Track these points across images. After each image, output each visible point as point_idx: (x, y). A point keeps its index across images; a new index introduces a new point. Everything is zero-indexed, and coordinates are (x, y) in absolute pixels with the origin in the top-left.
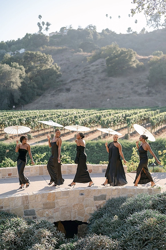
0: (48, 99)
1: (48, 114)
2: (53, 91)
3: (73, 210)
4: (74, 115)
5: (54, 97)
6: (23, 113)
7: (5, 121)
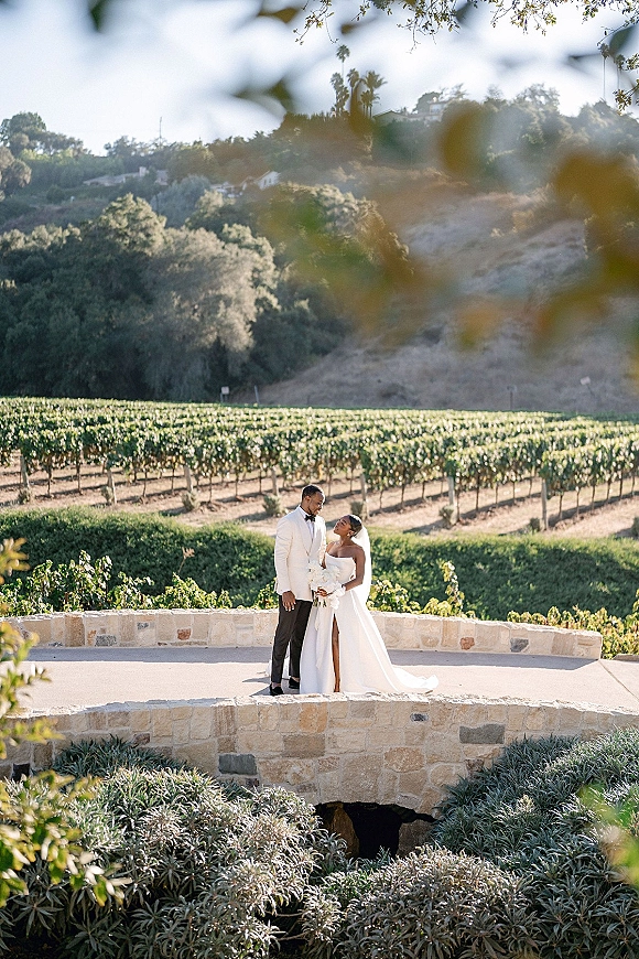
0: (353, 367)
1: (347, 424)
2: (376, 339)
3: (384, 770)
4: (444, 434)
5: (376, 360)
6: (255, 417)
7: (186, 444)
